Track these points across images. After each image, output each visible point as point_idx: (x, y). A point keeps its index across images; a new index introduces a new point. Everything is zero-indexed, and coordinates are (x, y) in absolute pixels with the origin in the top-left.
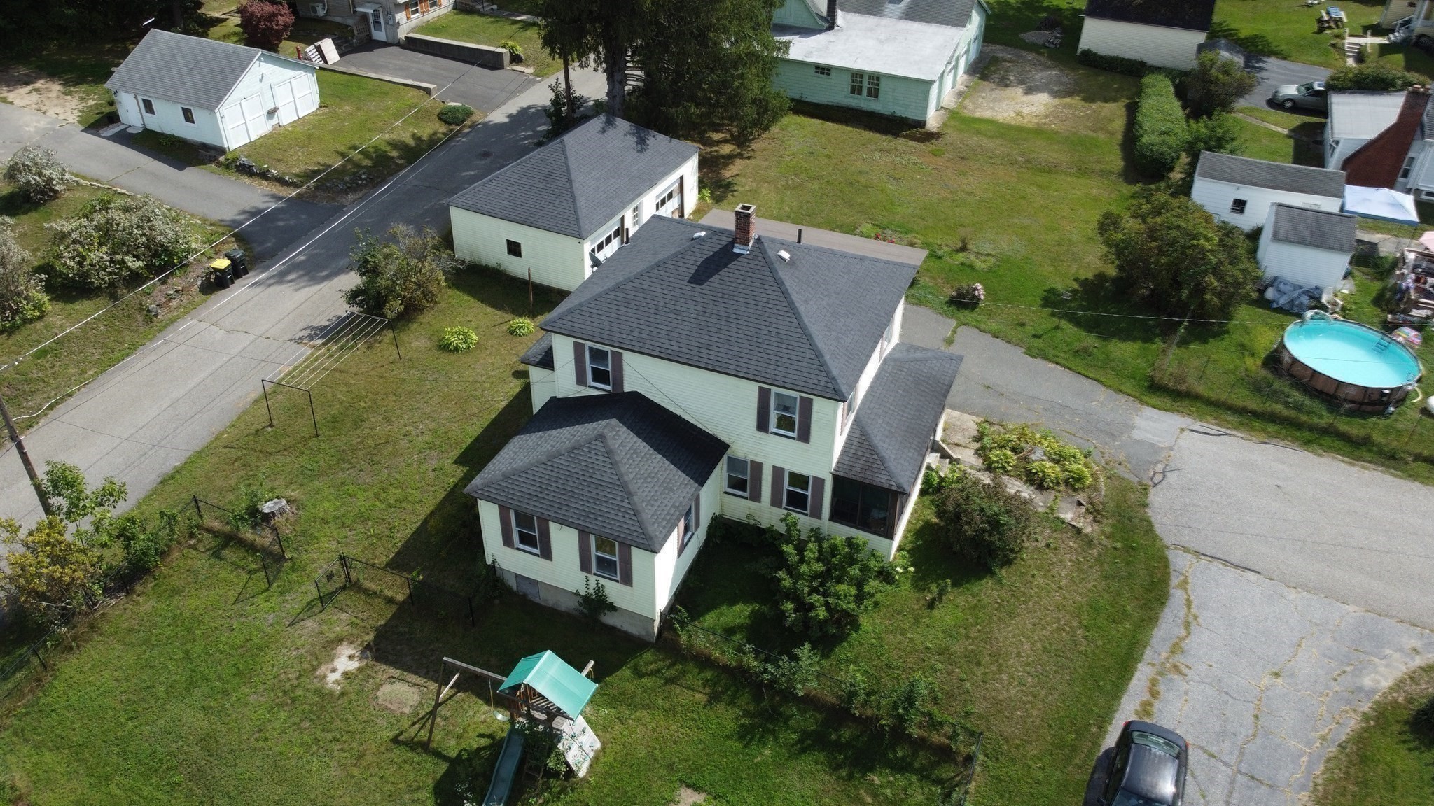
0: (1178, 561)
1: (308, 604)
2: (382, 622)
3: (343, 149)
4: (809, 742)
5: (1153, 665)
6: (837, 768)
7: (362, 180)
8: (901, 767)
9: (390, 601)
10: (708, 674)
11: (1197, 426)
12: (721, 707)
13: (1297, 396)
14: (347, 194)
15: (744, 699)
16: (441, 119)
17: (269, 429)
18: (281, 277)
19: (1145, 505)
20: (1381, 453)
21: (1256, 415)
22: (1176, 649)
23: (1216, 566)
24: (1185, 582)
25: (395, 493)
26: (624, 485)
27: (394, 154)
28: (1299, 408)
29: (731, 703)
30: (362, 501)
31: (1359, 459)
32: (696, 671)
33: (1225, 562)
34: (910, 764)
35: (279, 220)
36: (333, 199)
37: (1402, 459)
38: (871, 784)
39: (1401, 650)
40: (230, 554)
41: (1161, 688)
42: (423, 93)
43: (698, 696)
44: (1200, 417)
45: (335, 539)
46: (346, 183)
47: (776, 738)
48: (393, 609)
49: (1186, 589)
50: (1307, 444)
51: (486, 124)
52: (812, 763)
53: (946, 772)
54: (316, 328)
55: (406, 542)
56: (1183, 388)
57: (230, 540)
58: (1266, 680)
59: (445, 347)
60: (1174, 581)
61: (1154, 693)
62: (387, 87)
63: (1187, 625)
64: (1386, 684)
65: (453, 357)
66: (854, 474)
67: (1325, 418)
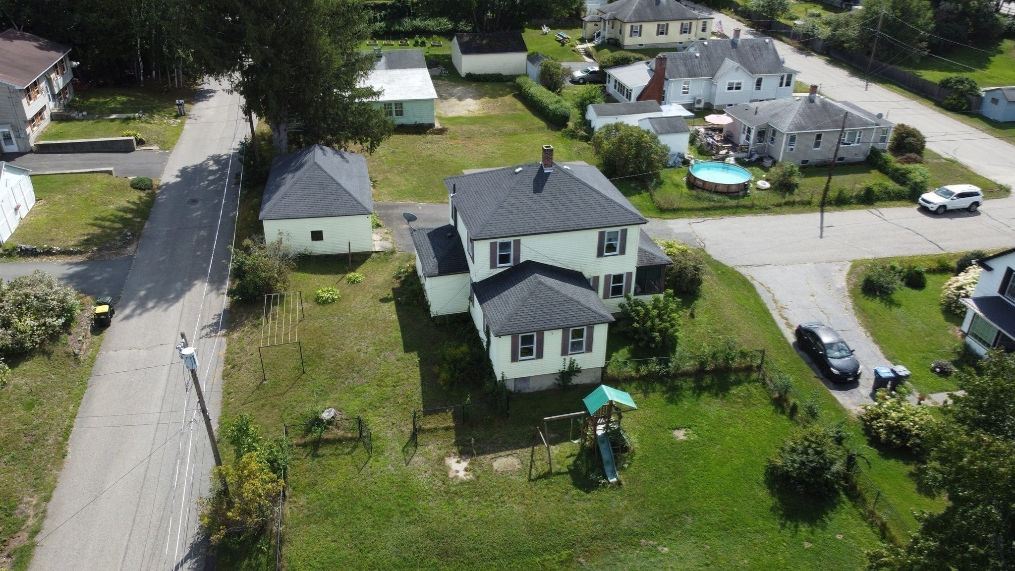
0: (743, 271)
1: (403, 451)
2: (454, 440)
3: (90, 221)
5: (774, 309)
7: (129, 236)
8: (738, 383)
9: (447, 429)
10: (634, 385)
11: (692, 220)
12: (652, 395)
13: (715, 197)
14: (126, 248)
15: (658, 386)
16: (136, 188)
17: (265, 382)
18: (142, 306)
19: (710, 256)
20: (761, 208)
21: (707, 209)
22: (775, 302)
23: (754, 267)
24: (752, 277)
25: (389, 381)
27: (129, 216)
28: (719, 201)
29: (654, 391)
30: (373, 391)
31: (756, 213)
32: (628, 386)
33: (757, 266)
34: (740, 380)
35: (93, 276)
36: (119, 254)
37: (769, 208)
38: (734, 395)
39: (836, 272)
40: (322, 451)
41: (786, 316)
42: (106, 175)
43: (638, 395)
44: (690, 217)
45: (379, 416)
46: (119, 241)
47: (684, 397)
48: (452, 433)
49: (755, 279)
50: (734, 214)
51: (167, 184)
52: (705, 396)
53: (754, 376)
54: (211, 326)
55: (424, 399)
56: (675, 207)
57: (316, 444)
58: (812, 299)
60: (749, 278)
61: (786, 319)
62: (73, 177)
63: (769, 291)
64: (844, 284)
67: (733, 202)
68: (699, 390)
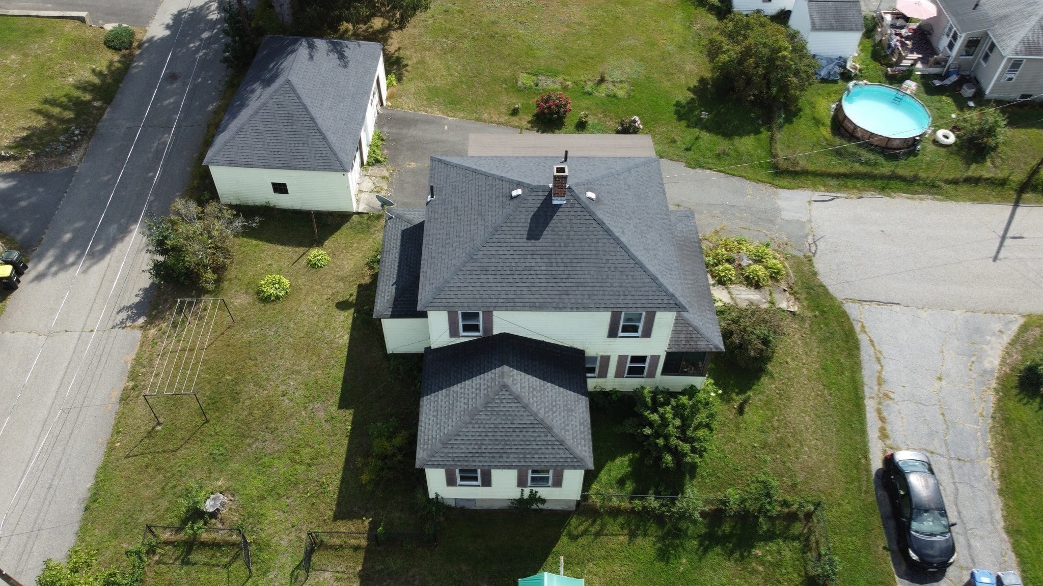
0: (853, 310)
1: (292, 575)
2: (360, 568)
3: (37, 106)
4: (707, 542)
5: (873, 398)
6: (732, 552)
7: (76, 136)
8: (770, 537)
9: (356, 548)
10: (621, 520)
11: (816, 195)
12: (639, 540)
13: (866, 155)
14: (70, 154)
15: (653, 528)
16: (109, 47)
17: (159, 428)
18: (60, 262)
19: (815, 274)
20: (925, 184)
21: (845, 176)
22: (880, 382)
23: (874, 305)
24: (863, 327)
25: (306, 452)
26: (541, 422)
27: (88, 97)
28: (867, 163)
29: (645, 535)
30: (281, 467)
31: (915, 193)
32: (611, 521)
33: (879, 303)
34: (774, 533)
35: (20, 200)
36: (60, 163)
37: (939, 186)
38: (757, 557)
39: (994, 334)
40: (198, 557)
41: (885, 414)
42: (78, 23)
43: (621, 538)
44: (814, 188)
45: (279, 510)
46: (63, 143)
47: (684, 549)
48: (361, 555)
49: (865, 332)
50: (883, 190)
51: (150, 40)
52: (715, 556)
53: (797, 528)
54: (129, 308)
55: (340, 492)
56: (798, 169)
57: (191, 545)
58: (937, 385)
59: (266, 299)
60: (857, 328)
61: (883, 420)
62: (39, 24)
63: (878, 360)
64: (997, 362)
65: (278, 306)
66: (683, 347)
67: (886, 167)
68: (710, 540)
